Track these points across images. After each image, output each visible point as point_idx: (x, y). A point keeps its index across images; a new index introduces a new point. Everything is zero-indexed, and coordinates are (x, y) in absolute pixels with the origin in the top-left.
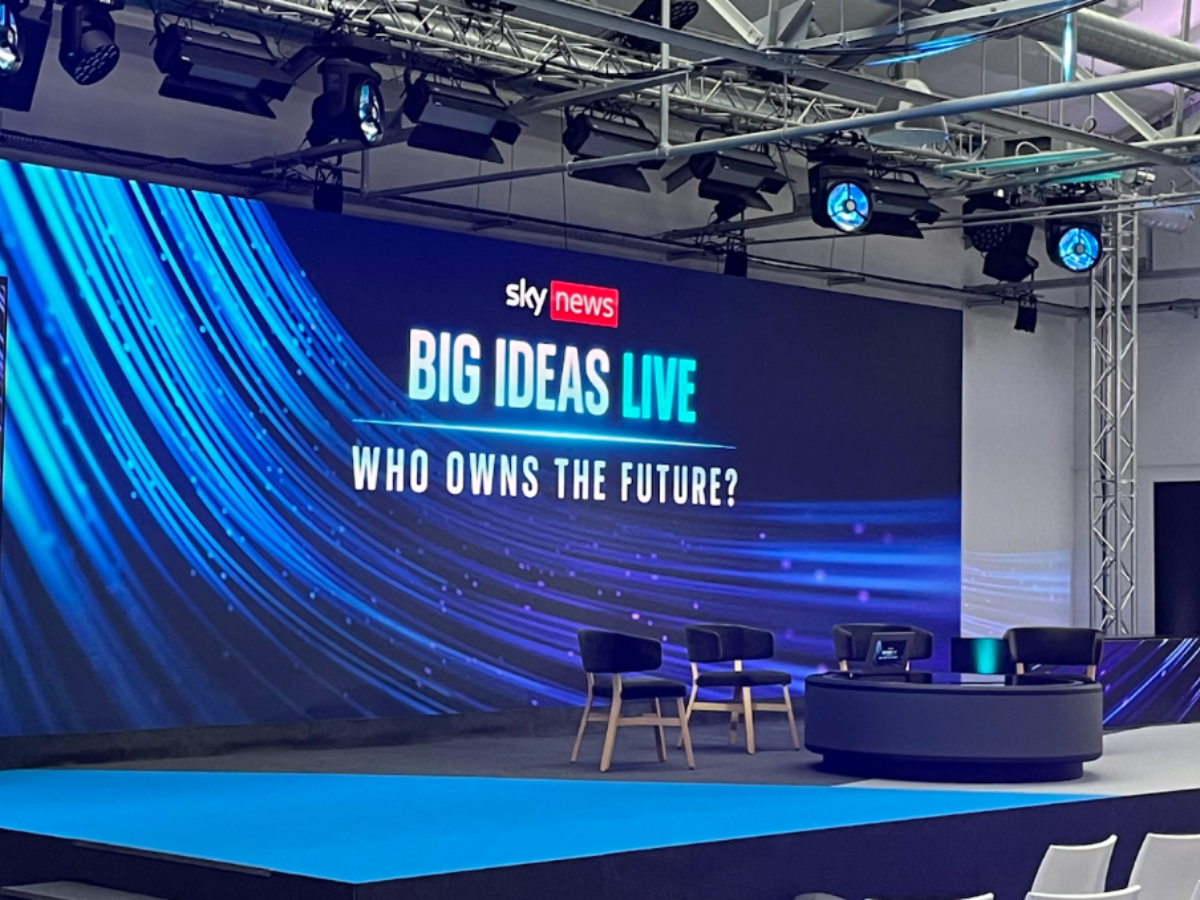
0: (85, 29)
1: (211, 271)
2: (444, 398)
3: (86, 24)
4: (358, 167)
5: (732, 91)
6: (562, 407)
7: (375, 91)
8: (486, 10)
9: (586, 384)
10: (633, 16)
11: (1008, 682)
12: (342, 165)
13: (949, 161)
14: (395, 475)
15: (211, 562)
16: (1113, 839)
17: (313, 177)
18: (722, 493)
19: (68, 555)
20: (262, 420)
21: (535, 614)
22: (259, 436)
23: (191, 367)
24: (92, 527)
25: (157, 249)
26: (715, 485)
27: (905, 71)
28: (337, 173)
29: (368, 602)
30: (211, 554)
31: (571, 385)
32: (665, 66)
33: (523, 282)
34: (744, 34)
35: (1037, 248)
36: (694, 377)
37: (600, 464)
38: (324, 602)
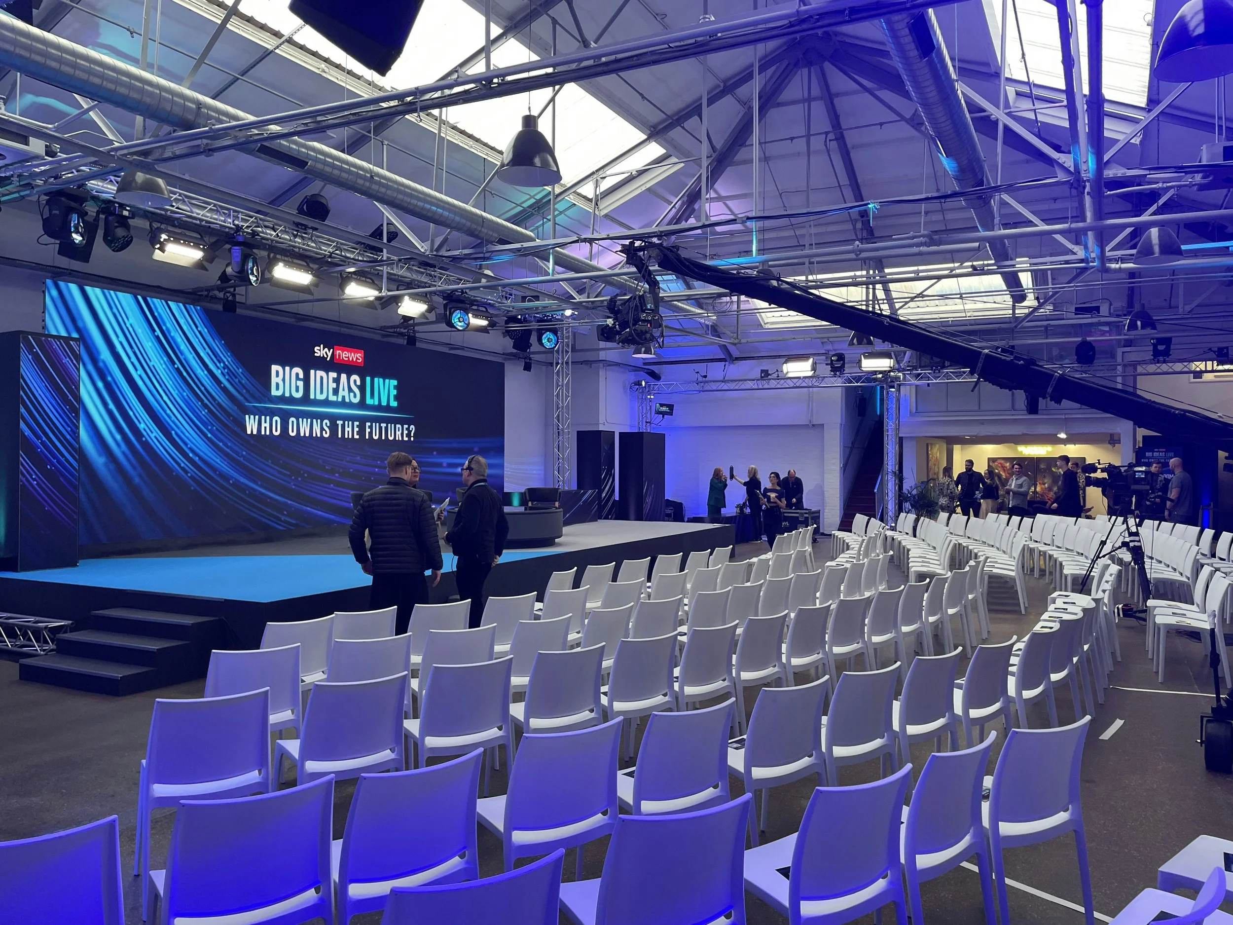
0: (116, 227)
1: (179, 340)
2: (287, 395)
3: (116, 224)
4: (244, 293)
5: (412, 270)
6: (340, 399)
7: (255, 262)
8: (305, 229)
9: (350, 390)
10: (370, 236)
11: (526, 509)
12: (236, 292)
13: (500, 303)
14: (265, 428)
15: (183, 469)
16: (576, 568)
17: (222, 297)
18: (409, 435)
19: (112, 466)
20: (205, 406)
21: (335, 488)
22: (203, 413)
23: (171, 383)
24: (124, 453)
25: (154, 331)
26: (405, 432)
27: (483, 267)
28: (234, 295)
29: (257, 485)
30: (182, 465)
31: (344, 390)
32: (385, 258)
33: (322, 346)
34: (420, 247)
35: (533, 339)
36: (395, 387)
37: (356, 423)
38: (237, 485)
